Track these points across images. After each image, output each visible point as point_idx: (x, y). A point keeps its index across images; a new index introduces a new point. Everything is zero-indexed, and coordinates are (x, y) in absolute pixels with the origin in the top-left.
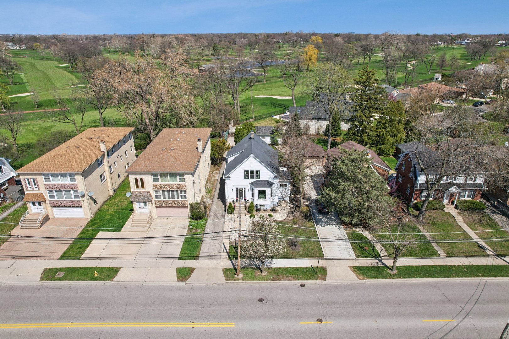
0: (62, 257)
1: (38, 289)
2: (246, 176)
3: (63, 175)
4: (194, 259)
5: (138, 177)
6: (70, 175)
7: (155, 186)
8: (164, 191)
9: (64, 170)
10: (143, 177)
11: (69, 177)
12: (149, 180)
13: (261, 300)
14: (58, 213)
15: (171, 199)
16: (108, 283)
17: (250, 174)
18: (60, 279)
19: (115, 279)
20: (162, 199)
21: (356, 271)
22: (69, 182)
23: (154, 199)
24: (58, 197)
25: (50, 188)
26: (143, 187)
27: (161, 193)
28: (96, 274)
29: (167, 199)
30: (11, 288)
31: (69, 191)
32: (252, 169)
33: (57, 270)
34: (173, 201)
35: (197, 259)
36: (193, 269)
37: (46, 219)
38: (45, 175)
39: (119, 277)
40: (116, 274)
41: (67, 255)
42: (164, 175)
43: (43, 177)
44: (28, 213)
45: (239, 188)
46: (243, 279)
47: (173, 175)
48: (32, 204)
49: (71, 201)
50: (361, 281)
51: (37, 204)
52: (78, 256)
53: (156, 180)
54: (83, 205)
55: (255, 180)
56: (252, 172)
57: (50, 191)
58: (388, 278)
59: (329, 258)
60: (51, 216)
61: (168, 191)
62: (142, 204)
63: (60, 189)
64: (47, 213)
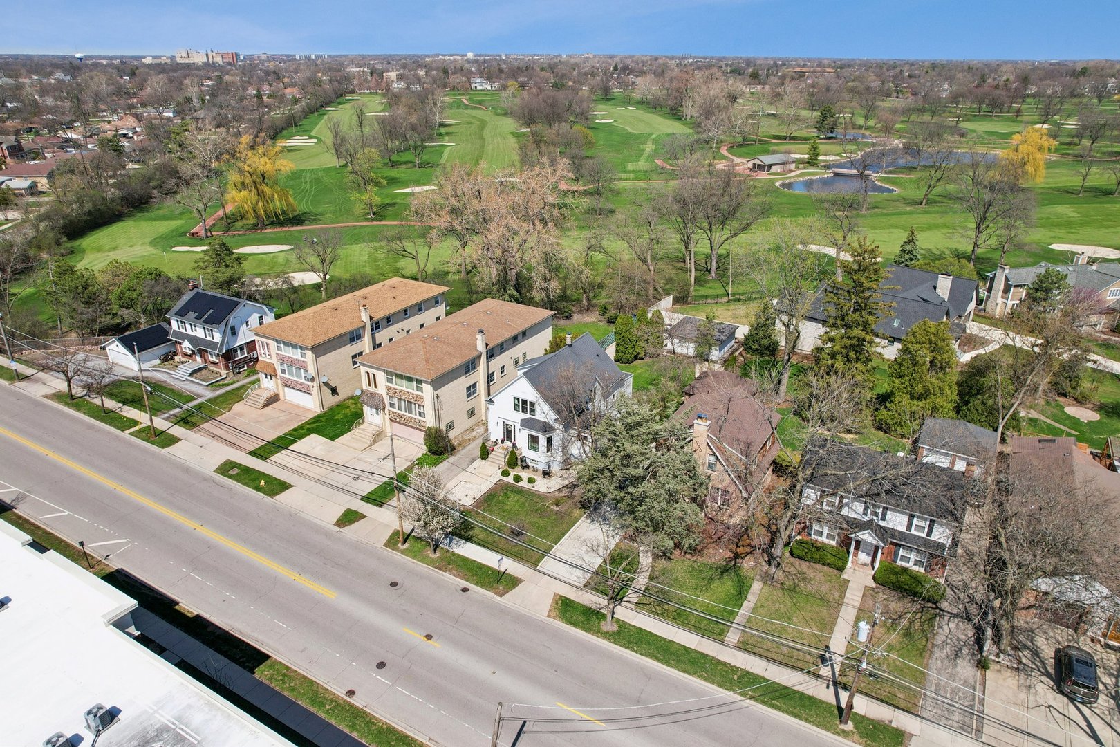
0: (252, 453)
1: (206, 479)
2: (516, 407)
3: (294, 346)
4: (377, 506)
5: (371, 371)
6: (301, 348)
7: (388, 388)
8: (399, 400)
9: (295, 340)
10: (376, 372)
11: (299, 350)
12: (381, 377)
13: (394, 584)
14: (290, 395)
15: (407, 414)
16: (268, 499)
17: (523, 405)
18: (230, 477)
19: (277, 497)
20: (396, 410)
21: (557, 604)
22: (299, 357)
23: (388, 408)
24: (289, 374)
25: (283, 360)
26: (376, 387)
27: (395, 401)
28: (262, 483)
29: (402, 413)
30: (187, 470)
31: (299, 369)
32: (525, 398)
33: (236, 465)
34: (409, 417)
35: (381, 506)
36: (363, 516)
37: (274, 399)
38: (277, 341)
39: (283, 497)
40: (282, 492)
41: (258, 452)
42: (399, 376)
43: (276, 344)
44: (259, 387)
45: (507, 422)
46: (403, 552)
47: (410, 379)
48: (264, 376)
49: (301, 384)
50: (548, 619)
51: (269, 377)
52: (266, 455)
53: (390, 380)
54: (313, 393)
55: (527, 416)
56: (524, 402)
57: (282, 364)
58: (590, 633)
59: (544, 570)
60: (282, 397)
61: (405, 401)
62: (374, 410)
63: (292, 363)
64: (277, 392)
